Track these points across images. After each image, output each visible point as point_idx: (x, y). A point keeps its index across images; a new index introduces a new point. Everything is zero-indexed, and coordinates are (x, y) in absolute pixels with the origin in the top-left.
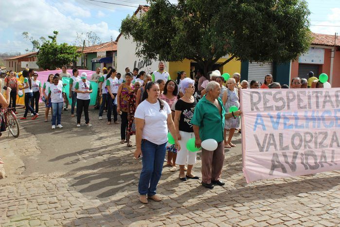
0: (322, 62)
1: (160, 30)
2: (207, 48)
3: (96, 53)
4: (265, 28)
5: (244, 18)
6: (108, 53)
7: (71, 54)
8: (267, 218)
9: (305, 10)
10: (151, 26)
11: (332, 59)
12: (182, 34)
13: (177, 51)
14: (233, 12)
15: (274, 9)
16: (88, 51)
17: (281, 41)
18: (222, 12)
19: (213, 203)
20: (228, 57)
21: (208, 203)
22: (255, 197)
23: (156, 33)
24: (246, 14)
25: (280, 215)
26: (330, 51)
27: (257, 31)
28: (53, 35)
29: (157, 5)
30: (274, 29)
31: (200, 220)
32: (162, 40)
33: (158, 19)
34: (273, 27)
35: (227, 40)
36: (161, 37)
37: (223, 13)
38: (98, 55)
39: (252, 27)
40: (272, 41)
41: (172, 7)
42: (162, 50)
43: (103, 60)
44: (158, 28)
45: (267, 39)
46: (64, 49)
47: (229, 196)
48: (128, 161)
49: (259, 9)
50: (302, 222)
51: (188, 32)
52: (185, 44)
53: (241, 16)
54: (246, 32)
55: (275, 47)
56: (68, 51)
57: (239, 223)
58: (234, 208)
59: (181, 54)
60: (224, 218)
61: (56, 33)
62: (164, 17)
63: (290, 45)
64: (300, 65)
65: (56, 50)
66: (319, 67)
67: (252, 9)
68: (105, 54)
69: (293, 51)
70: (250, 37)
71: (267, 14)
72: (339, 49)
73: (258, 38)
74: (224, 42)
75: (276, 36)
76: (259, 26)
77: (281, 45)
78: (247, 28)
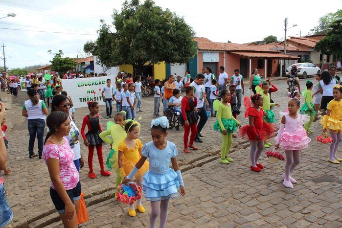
0: (218, 61)
1: (105, 49)
2: (132, 57)
3: (84, 63)
4: (165, 44)
5: (151, 39)
6: (91, 62)
7: (71, 64)
9: (192, 32)
10: (101, 46)
11: (224, 59)
12: (117, 51)
13: (114, 60)
14: (144, 36)
15: (168, 33)
16: (81, 62)
17: (176, 50)
23: (103, 51)
24: (152, 37)
26: (223, 54)
27: (160, 46)
28: (58, 52)
29: (103, 34)
30: (170, 45)
32: (106, 55)
33: (104, 43)
34: (169, 43)
35: (142, 53)
36: (106, 53)
37: (137, 37)
38: (86, 63)
39: (156, 44)
40: (169, 51)
41: (113, 34)
43: (88, 67)
44: (103, 48)
45: (166, 51)
46: (67, 61)
49: (159, 33)
51: (120, 49)
52: (118, 57)
53: (148, 38)
54: (153, 47)
55: (172, 55)
56: (69, 62)
59: (117, 62)
61: (60, 51)
62: (107, 41)
63: (182, 53)
64: (204, 63)
65: (61, 62)
66: (216, 63)
67: (155, 34)
68: (89, 63)
69: (185, 56)
70: (156, 50)
71: (165, 35)
72: (228, 52)
73: (161, 50)
74: (140, 54)
75: (171, 48)
76: (161, 44)
77: (175, 53)
78: (153, 45)
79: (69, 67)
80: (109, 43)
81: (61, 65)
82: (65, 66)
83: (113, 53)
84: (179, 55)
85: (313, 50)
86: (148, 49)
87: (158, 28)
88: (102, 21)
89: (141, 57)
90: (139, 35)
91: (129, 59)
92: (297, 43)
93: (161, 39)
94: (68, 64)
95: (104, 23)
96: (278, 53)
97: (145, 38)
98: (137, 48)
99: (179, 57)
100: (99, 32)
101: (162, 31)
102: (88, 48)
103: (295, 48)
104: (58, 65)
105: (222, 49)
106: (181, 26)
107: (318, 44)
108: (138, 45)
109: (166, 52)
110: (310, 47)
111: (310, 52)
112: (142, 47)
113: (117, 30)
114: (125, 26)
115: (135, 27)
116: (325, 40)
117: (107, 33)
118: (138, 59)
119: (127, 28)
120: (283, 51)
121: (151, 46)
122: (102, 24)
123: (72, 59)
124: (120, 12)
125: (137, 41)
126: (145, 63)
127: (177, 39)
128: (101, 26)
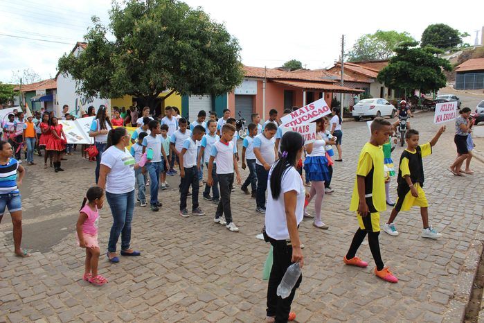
0: (255, 93)
1: (99, 67)
2: (147, 84)
3: (34, 92)
4: (201, 64)
5: (181, 54)
6: (47, 90)
7: (7, 93)
8: (209, 252)
9: (237, 47)
11: (264, 90)
12: (121, 71)
13: (117, 88)
14: (170, 49)
15: (208, 45)
16: (27, 89)
17: (217, 75)
18: (159, 49)
19: (157, 242)
20: (168, 91)
21: (153, 243)
22: (198, 232)
23: (95, 71)
24: (182, 50)
25: (222, 247)
26: (262, 82)
27: (194, 66)
29: (94, 42)
30: (210, 64)
31: (145, 262)
32: (102, 78)
33: (96, 57)
34: (208, 62)
35: (166, 76)
36: (100, 74)
38: (37, 93)
39: (189, 63)
40: (209, 75)
41: (110, 44)
42: (102, 87)
43: (41, 99)
44: (96, 66)
45: (203, 74)
47: (173, 233)
48: (71, 206)
49: (194, 46)
50: (241, 251)
51: (127, 69)
52: (125, 82)
53: (177, 53)
54: (184, 67)
55: (212, 81)
56: (4, 90)
57: (183, 261)
58: (178, 245)
60: (168, 257)
62: (102, 54)
63: (225, 78)
64: (236, 96)
66: (252, 97)
67: (188, 46)
68: (45, 92)
69: (228, 84)
70: (188, 73)
71: (202, 50)
72: (270, 80)
73: (195, 73)
74: (163, 78)
75: (211, 71)
76: (196, 62)
77: (217, 79)
78: (184, 64)
79: (4, 98)
84: (221, 82)
85: (373, 80)
86: (175, 70)
87: (192, 37)
88: (94, 19)
89: (165, 83)
92: (350, 71)
93: (197, 54)
94: (5, 93)
95: (98, 23)
96: (332, 83)
97: (170, 54)
98: (158, 67)
99: (221, 85)
101: (198, 42)
102: (65, 64)
103: (347, 77)
105: (262, 76)
106: (223, 36)
107: (381, 74)
108: (160, 64)
109: (203, 77)
110: (369, 77)
111: (369, 84)
112: (165, 67)
113: (118, 37)
114: (138, 29)
116: (391, 68)
118: (159, 86)
119: (142, 34)
120: (339, 81)
121: (180, 66)
122: (93, 26)
123: (7, 86)
124: (123, 7)
125: (159, 56)
127: (219, 57)
128: (90, 30)
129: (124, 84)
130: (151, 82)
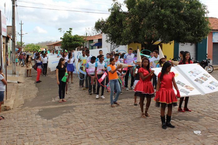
1: (116, 27)
2: (143, 36)
3: (92, 40)
4: (177, 23)
5: (163, 18)
6: (99, 40)
7: (80, 41)
9: (206, 11)
10: (112, 24)
12: (128, 29)
13: (125, 39)
14: (157, 15)
15: (182, 12)
17: (188, 30)
18: (150, 15)
23: (114, 29)
24: (164, 16)
27: (173, 25)
28: (69, 30)
29: (114, 13)
30: (183, 24)
32: (117, 33)
34: (182, 22)
35: (154, 32)
36: (117, 31)
38: (94, 41)
39: (169, 23)
40: (182, 31)
41: (124, 13)
43: (96, 45)
45: (178, 30)
46: (76, 38)
49: (172, 12)
51: (132, 28)
52: (129, 35)
53: (161, 17)
54: (165, 26)
55: (185, 35)
56: (78, 40)
57: (102, 130)
58: (107, 123)
59: (128, 41)
60: (98, 128)
61: (71, 29)
63: (195, 33)
64: (214, 44)
65: (71, 39)
67: (168, 12)
68: (97, 41)
69: (198, 36)
70: (168, 29)
71: (179, 15)
73: (174, 29)
74: (152, 33)
75: (184, 28)
76: (174, 23)
77: (188, 33)
78: (166, 24)
79: (78, 44)
80: (121, 21)
81: (70, 42)
82: (74, 43)
83: (125, 32)
84: (192, 35)
86: (160, 28)
87: (172, 7)
89: (153, 36)
90: (151, 14)
91: (140, 37)
93: (174, 17)
94: (77, 41)
95: (116, 1)
97: (157, 17)
98: (149, 27)
99: (192, 37)
100: (111, 11)
101: (175, 10)
102: (99, 26)
104: (68, 41)
106: (195, 5)
108: (150, 24)
109: (179, 32)
112: (153, 26)
113: (129, 9)
114: (137, 4)
115: (147, 5)
117: (118, 11)
118: (149, 38)
119: (140, 7)
121: (163, 25)
122: (114, 3)
123: (80, 37)
125: (149, 19)
126: (154, 42)
127: (190, 19)
128: (113, 5)
129: (129, 37)
130: (145, 36)
